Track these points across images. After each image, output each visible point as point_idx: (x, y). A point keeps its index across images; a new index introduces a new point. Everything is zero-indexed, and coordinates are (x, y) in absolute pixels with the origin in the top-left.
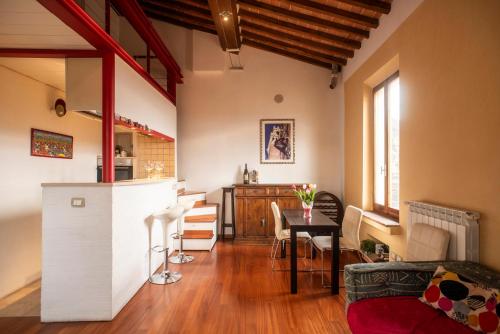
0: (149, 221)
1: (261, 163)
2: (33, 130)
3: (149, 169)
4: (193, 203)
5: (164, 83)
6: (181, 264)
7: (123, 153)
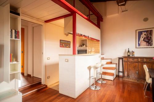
0: (89, 68)
1: (136, 48)
2: (60, 40)
3: (90, 51)
4: (106, 63)
5: (96, 22)
6: (102, 84)
7: (84, 46)
